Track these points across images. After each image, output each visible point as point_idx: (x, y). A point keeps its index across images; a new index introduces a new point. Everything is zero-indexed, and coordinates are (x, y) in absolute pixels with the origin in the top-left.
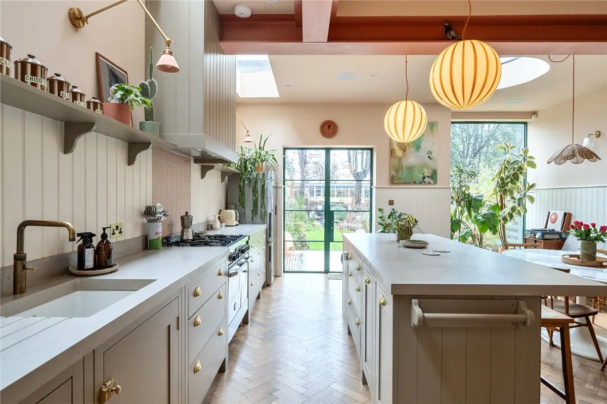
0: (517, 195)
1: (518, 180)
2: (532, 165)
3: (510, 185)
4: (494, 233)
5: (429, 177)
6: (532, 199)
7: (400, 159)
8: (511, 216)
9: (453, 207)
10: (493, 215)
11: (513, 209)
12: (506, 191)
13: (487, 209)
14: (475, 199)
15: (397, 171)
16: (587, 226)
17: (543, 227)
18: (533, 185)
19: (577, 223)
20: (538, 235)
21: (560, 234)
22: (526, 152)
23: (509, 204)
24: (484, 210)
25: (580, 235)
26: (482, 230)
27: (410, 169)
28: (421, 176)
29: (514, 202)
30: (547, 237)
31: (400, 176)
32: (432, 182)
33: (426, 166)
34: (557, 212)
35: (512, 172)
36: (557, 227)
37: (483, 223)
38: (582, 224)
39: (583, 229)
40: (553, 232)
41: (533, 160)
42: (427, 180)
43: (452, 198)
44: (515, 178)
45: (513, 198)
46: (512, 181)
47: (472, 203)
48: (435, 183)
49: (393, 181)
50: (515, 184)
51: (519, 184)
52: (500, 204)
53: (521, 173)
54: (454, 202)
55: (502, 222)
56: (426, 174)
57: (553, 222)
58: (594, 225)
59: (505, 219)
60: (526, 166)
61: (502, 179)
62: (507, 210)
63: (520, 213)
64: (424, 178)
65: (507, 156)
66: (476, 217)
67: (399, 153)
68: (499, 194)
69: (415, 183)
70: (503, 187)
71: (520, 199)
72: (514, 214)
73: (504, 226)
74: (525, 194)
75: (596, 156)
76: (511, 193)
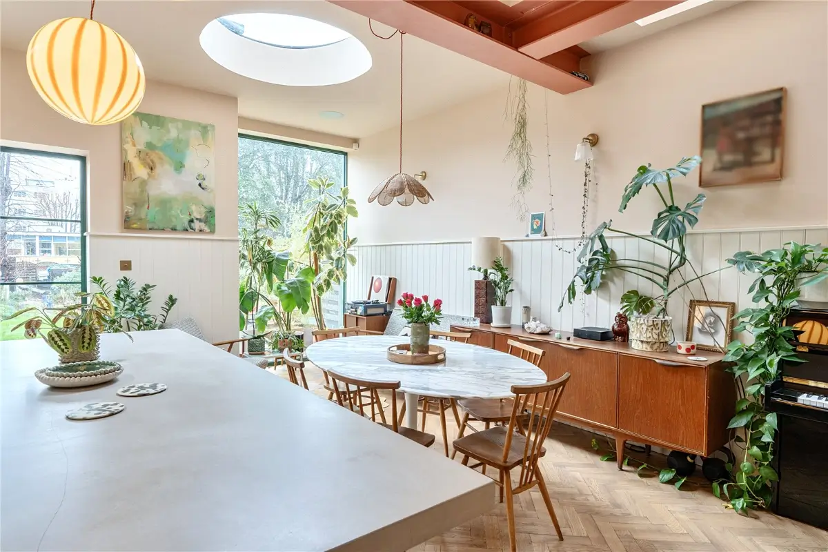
0: (335, 255)
1: (336, 233)
2: (353, 212)
3: (326, 239)
4: (305, 310)
5: (200, 220)
6: (353, 260)
7: (144, 183)
8: (328, 284)
9: (245, 271)
10: (304, 284)
11: (330, 274)
12: (321, 247)
13: (296, 274)
14: (278, 260)
15: (137, 205)
16: (418, 301)
17: (366, 299)
18: (354, 240)
19: (406, 296)
20: (360, 310)
21: (384, 307)
22: (345, 192)
23: (326, 266)
24: (291, 277)
25: (411, 316)
26: (288, 309)
27: (165, 203)
28: (186, 218)
29: (332, 264)
30: (370, 311)
31: (143, 216)
32: (207, 229)
33: (195, 200)
34: (381, 277)
35: (329, 220)
36: (381, 297)
37: (289, 296)
38: (412, 297)
39: (413, 306)
40: (376, 304)
41: (354, 205)
42: (197, 225)
43: (244, 257)
44: (333, 229)
45: (331, 258)
46: (328, 234)
47: (271, 265)
48: (212, 231)
49: (128, 223)
50: (333, 238)
51: (338, 238)
52: (314, 267)
53: (340, 222)
54: (247, 264)
55: (317, 293)
56: (196, 215)
57: (377, 291)
58: (426, 298)
59: (320, 288)
60: (346, 214)
61: (316, 230)
62: (323, 275)
63: (339, 280)
64: (192, 221)
65: (323, 196)
66: (279, 288)
67: (140, 171)
68: (312, 252)
69: (174, 229)
70: (318, 241)
71: (338, 259)
72: (332, 281)
73: (319, 299)
74: (345, 252)
75: (429, 194)
76: (329, 251)
